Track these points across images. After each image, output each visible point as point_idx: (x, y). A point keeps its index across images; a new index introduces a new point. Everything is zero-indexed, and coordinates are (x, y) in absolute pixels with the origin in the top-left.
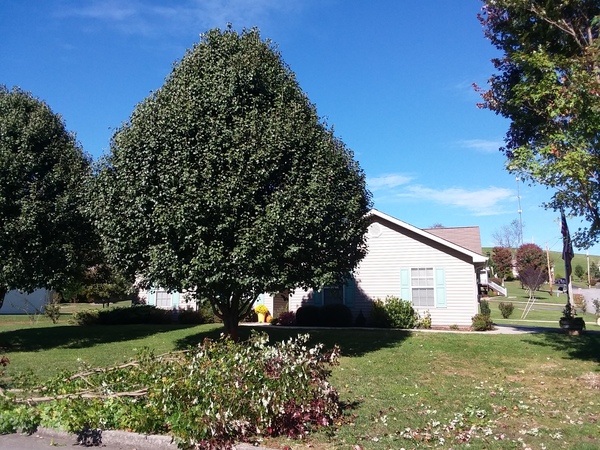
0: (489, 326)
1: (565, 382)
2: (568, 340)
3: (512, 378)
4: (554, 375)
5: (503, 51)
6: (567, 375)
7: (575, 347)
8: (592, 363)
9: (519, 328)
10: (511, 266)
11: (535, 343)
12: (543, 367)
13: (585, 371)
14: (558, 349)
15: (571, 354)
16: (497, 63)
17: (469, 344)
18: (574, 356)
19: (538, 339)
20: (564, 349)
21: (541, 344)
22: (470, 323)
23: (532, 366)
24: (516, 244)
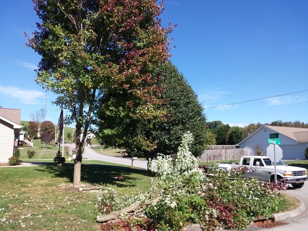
0: (18, 162)
1: (50, 189)
2: (56, 168)
3: (23, 190)
4: (45, 186)
5: (42, 20)
6: (52, 185)
7: (59, 171)
8: (65, 178)
9: (34, 163)
10: (37, 131)
11: (40, 170)
12: (41, 182)
13: (61, 182)
14: (51, 173)
15: (56, 175)
16: (38, 25)
17: (4, 173)
18: (57, 176)
19: (42, 168)
20: (53, 172)
21: (43, 171)
22: (8, 161)
23: (35, 182)
24: (41, 120)
